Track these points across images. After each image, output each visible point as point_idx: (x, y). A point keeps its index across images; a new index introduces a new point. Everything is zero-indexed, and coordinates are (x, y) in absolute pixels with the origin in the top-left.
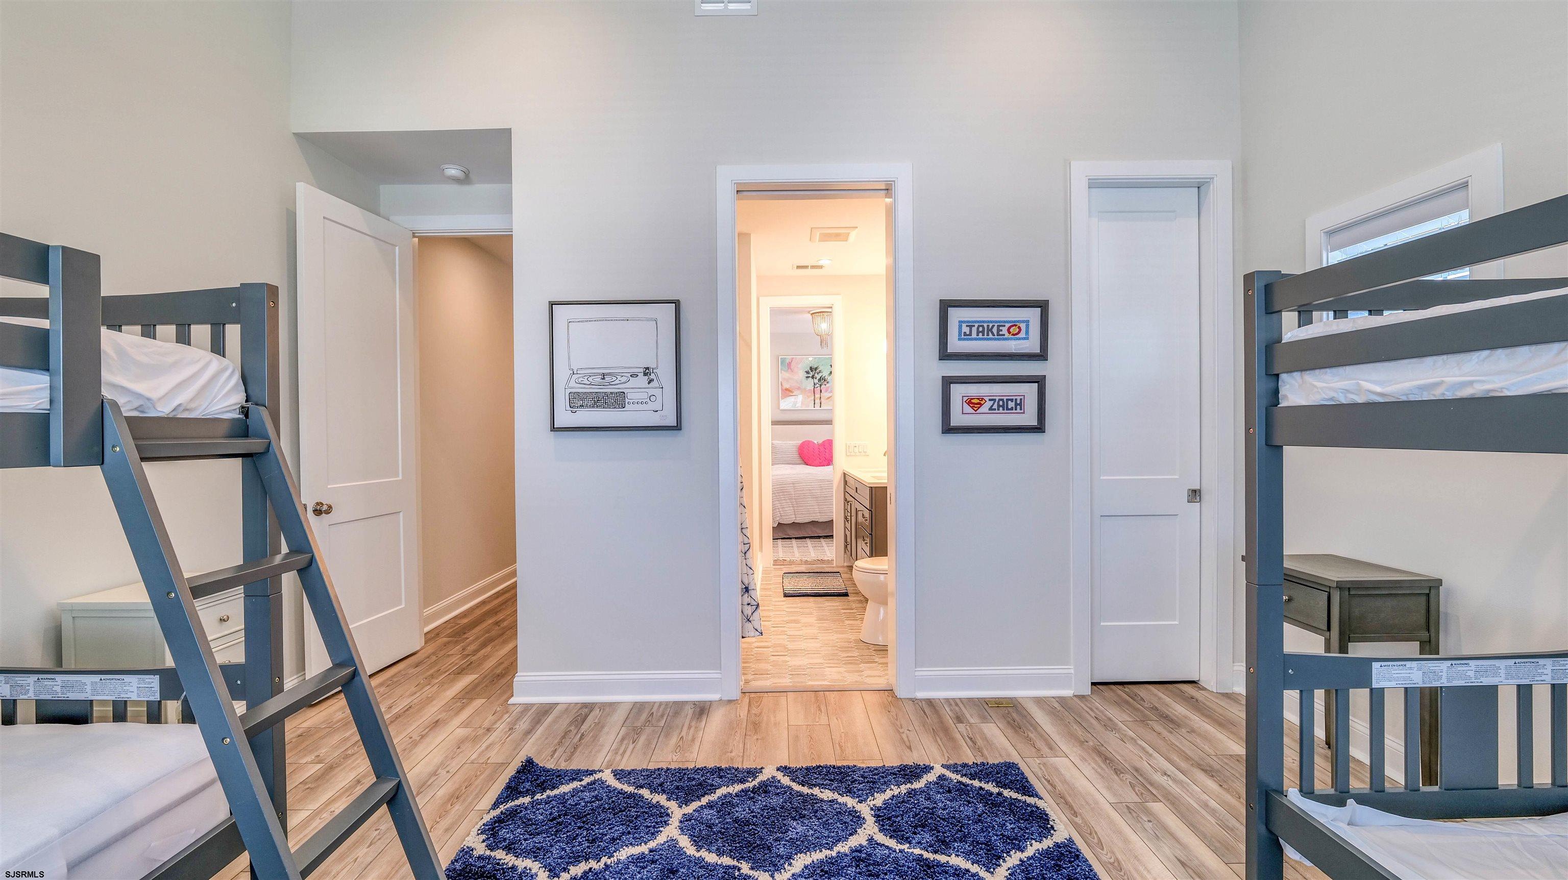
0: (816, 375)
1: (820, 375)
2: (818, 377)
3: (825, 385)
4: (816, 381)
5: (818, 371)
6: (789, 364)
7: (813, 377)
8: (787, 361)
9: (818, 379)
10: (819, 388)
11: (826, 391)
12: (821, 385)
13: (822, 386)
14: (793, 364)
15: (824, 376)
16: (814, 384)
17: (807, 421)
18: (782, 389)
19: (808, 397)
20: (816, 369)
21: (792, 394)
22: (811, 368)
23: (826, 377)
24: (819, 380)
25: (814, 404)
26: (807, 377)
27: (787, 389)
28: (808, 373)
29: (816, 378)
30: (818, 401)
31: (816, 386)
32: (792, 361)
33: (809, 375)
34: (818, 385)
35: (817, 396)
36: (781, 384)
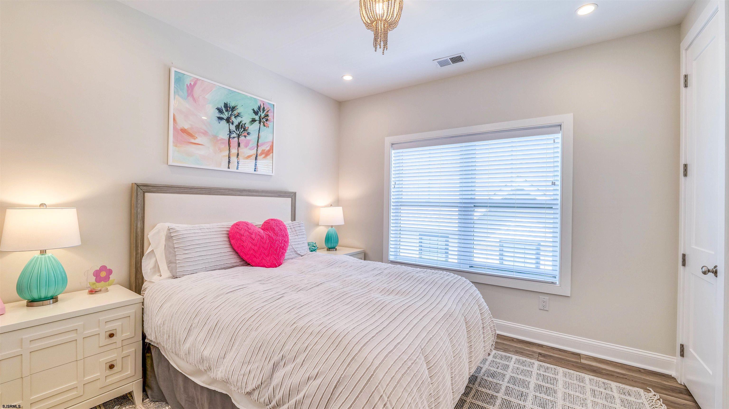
0: (233, 118)
1: (239, 119)
2: (236, 121)
3: (245, 136)
4: (233, 128)
5: (235, 112)
6: (191, 88)
7: (228, 120)
8: (188, 82)
9: (235, 125)
10: (236, 139)
11: (246, 146)
12: (239, 136)
13: (242, 138)
14: (197, 91)
15: (243, 122)
16: (230, 132)
17: (220, 189)
18: (175, 128)
19: (221, 150)
20: (233, 109)
21: (193, 141)
22: (226, 105)
23: (246, 126)
24: (238, 127)
25: (229, 162)
26: (220, 119)
27: (184, 131)
28: (220, 110)
29: (233, 124)
30: (234, 159)
31: (232, 136)
32: (195, 84)
33: (222, 116)
34: (234, 135)
35: (234, 151)
36: (174, 119)
